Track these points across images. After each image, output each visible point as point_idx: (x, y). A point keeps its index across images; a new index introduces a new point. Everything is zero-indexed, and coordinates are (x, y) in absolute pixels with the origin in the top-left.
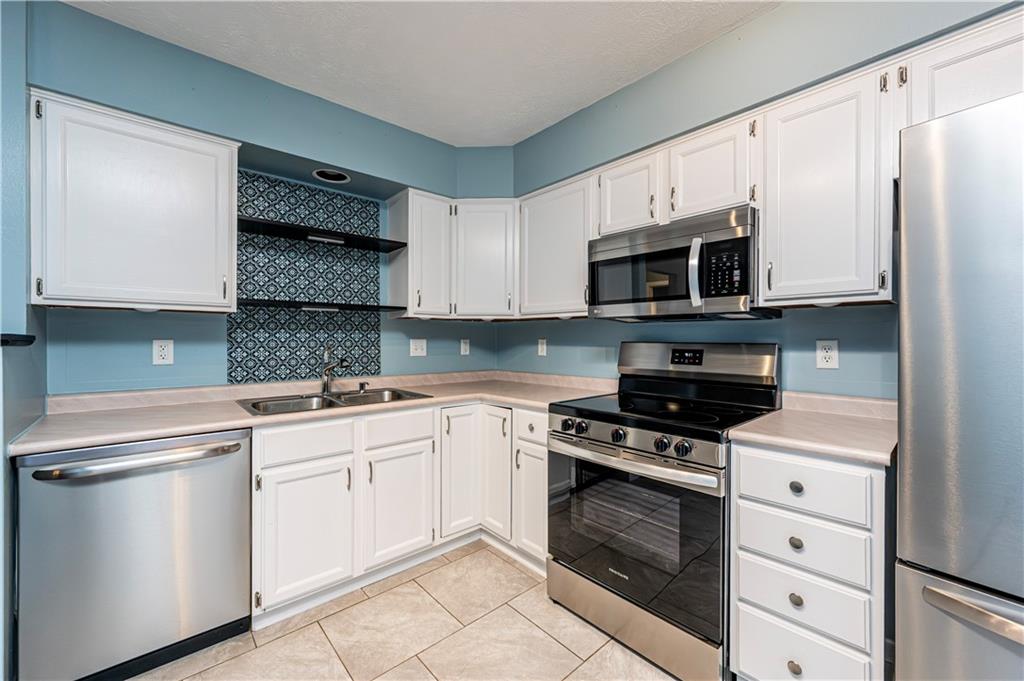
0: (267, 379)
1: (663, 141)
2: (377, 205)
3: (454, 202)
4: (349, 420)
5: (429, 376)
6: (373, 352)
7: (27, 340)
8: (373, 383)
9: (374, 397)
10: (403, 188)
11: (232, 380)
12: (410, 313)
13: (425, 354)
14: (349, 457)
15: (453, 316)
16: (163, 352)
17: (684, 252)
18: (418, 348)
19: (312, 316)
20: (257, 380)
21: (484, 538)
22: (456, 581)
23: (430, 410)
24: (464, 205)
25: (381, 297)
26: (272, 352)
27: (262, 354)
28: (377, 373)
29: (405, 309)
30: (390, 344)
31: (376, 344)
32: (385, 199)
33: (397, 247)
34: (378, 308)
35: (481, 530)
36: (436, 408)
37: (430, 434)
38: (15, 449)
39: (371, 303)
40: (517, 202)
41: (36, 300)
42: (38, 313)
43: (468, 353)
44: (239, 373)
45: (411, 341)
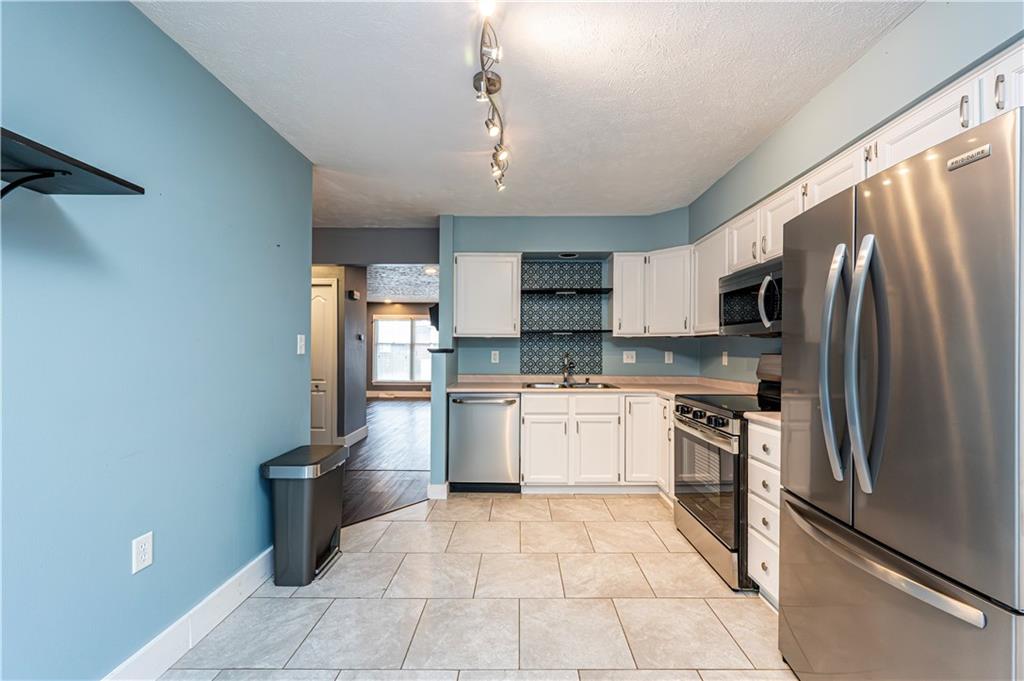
0: (538, 373)
1: (758, 202)
2: (600, 264)
3: (647, 254)
4: (566, 396)
5: (637, 378)
6: (597, 359)
7: (451, 351)
8: (594, 379)
9: (595, 385)
10: (611, 253)
11: (522, 372)
12: (615, 335)
13: (634, 362)
14: (566, 417)
15: (647, 335)
16: (495, 356)
17: (758, 287)
18: (629, 357)
19: (561, 337)
20: (534, 373)
21: (661, 493)
22: (626, 506)
23: (616, 396)
24: (655, 256)
25: (603, 323)
26: (541, 358)
27: (535, 359)
28: (600, 373)
29: (611, 331)
30: (608, 356)
31: (599, 354)
32: (605, 259)
33: (610, 291)
34: (601, 331)
35: (657, 486)
36: (620, 395)
37: (617, 411)
38: (449, 390)
39: (596, 328)
40: (692, 247)
41: (455, 335)
42: (457, 340)
43: (671, 361)
44: (525, 369)
45: (625, 353)
